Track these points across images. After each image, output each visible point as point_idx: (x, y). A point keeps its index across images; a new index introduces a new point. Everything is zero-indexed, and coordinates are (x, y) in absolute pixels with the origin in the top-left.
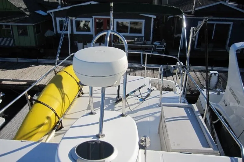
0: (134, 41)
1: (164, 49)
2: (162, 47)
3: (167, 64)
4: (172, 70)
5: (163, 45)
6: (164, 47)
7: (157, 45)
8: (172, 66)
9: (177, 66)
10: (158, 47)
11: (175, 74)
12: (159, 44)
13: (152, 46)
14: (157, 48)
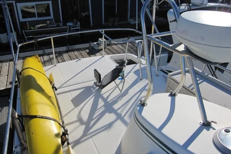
0: (46, 24)
1: (79, 28)
2: (76, 27)
3: (89, 43)
4: (97, 47)
5: (77, 25)
6: (79, 27)
7: (71, 26)
8: (95, 43)
9: (100, 42)
10: (72, 27)
11: (102, 50)
12: (72, 24)
13: (67, 27)
14: (71, 29)
